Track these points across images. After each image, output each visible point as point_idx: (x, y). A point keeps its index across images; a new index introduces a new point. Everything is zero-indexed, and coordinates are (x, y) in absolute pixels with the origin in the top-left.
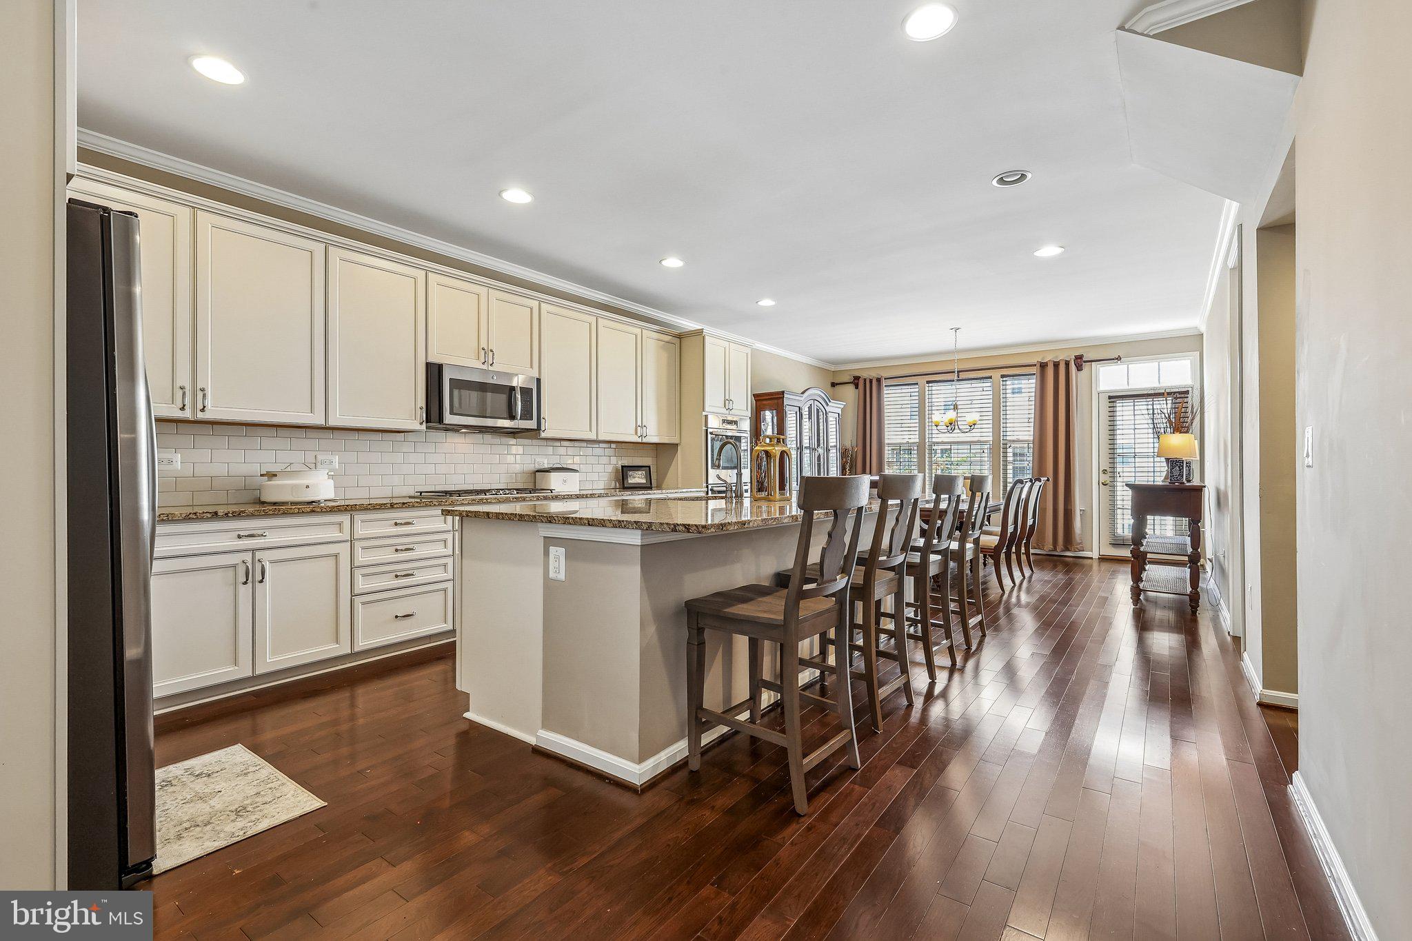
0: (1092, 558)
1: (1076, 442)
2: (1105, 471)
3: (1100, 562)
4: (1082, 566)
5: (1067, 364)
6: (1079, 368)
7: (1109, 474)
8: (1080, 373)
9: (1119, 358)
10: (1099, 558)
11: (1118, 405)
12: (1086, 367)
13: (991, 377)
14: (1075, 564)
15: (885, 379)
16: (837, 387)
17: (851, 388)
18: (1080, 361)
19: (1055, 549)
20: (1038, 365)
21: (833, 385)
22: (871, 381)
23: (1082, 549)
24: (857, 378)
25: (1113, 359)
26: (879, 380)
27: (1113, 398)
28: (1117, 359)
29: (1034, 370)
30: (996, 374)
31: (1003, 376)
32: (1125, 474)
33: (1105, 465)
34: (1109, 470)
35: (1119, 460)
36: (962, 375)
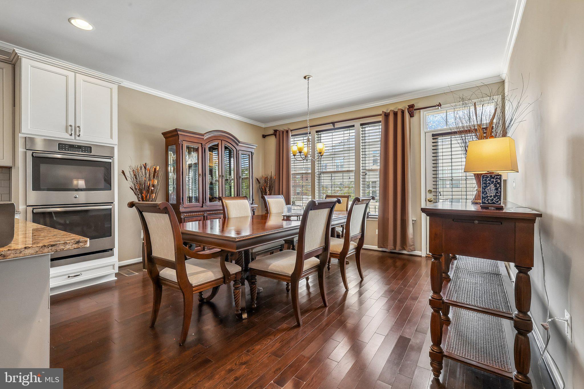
0: (421, 256)
1: (409, 170)
2: (430, 191)
3: (427, 260)
4: (414, 262)
5: (403, 112)
6: (412, 115)
7: (433, 194)
8: (412, 119)
9: (440, 105)
10: (426, 257)
11: (439, 141)
12: (416, 114)
13: (353, 126)
14: (409, 261)
15: (291, 131)
16: (267, 138)
17: (274, 137)
18: (412, 109)
19: (395, 249)
20: (383, 115)
21: (264, 136)
22: (283, 132)
23: (413, 250)
24: (276, 131)
25: (435, 106)
26: (287, 132)
27: (435, 136)
28: (438, 106)
29: (380, 119)
30: (357, 123)
31: (362, 125)
32: (445, 193)
33: (430, 187)
34: (433, 190)
35: (440, 182)
36: (337, 125)
